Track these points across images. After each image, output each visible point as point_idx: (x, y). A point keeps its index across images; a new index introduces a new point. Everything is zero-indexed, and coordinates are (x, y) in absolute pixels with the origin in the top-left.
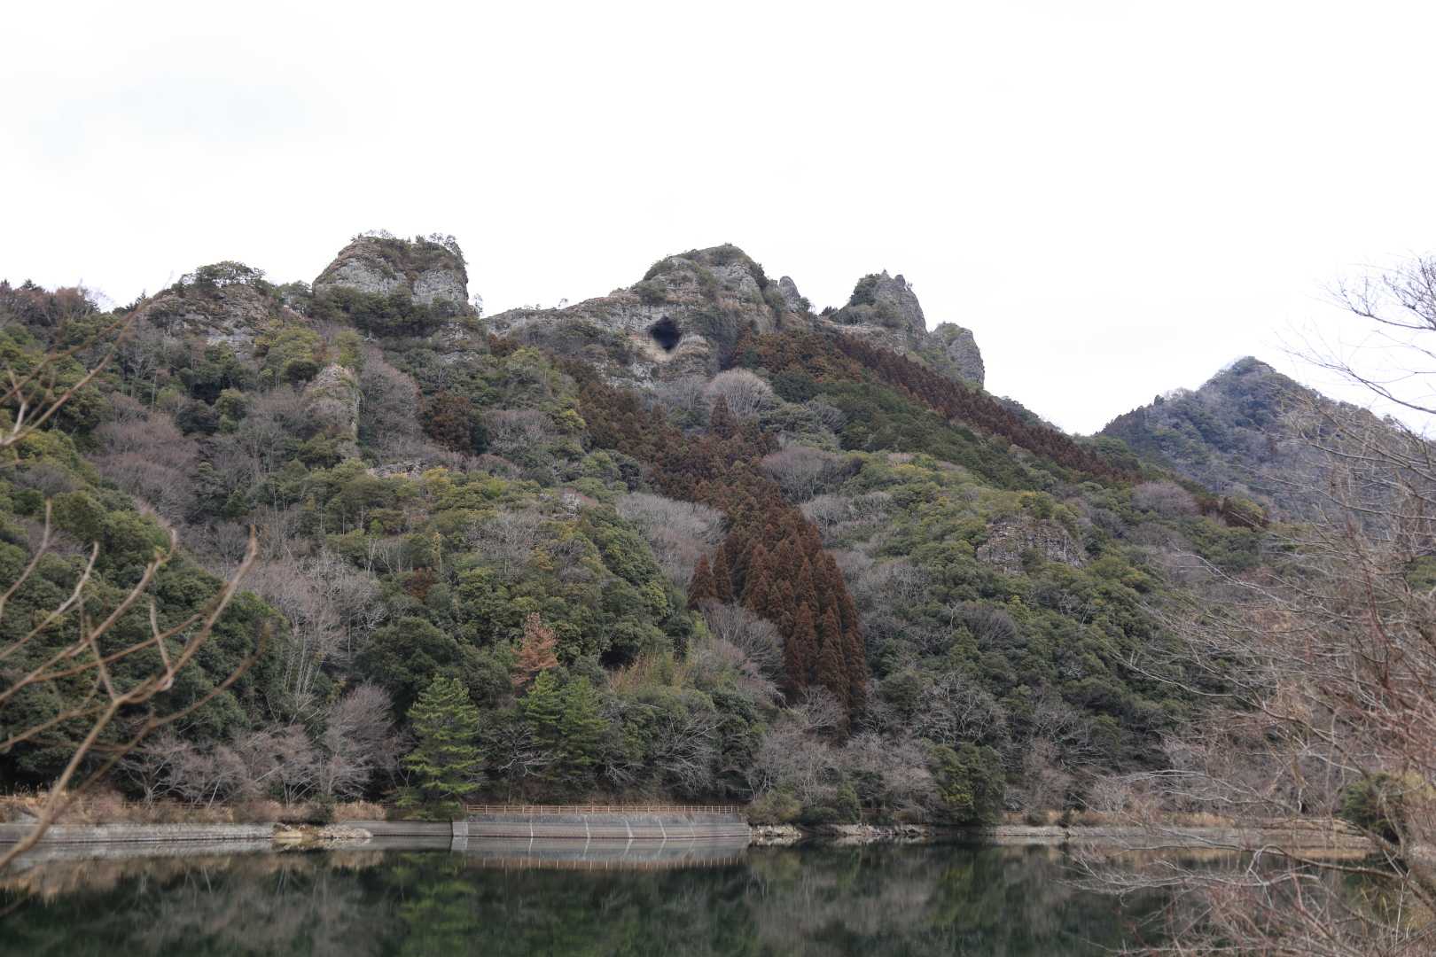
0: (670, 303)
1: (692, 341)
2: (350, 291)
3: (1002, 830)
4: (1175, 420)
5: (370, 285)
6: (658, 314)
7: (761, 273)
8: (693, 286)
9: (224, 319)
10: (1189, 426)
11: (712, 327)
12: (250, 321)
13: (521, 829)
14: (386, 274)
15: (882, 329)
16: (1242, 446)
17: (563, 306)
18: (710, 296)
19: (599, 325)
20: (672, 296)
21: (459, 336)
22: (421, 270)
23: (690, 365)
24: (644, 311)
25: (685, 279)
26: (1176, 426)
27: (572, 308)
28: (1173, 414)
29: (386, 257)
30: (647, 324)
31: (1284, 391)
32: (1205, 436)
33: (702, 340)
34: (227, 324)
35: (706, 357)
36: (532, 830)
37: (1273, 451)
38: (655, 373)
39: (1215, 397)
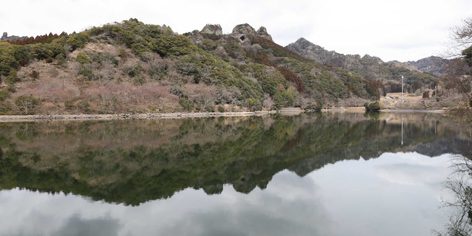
0: (244, 33)
1: (247, 39)
2: (207, 33)
3: (322, 110)
4: (292, 48)
5: (210, 32)
6: (242, 35)
7: (252, 28)
8: (246, 31)
9: (197, 39)
10: (294, 49)
11: (249, 37)
12: (201, 39)
13: (285, 110)
14: (212, 30)
15: (266, 36)
16: (302, 52)
17: (228, 34)
18: (249, 32)
19: (234, 37)
20: (243, 32)
21: (223, 40)
22: (216, 30)
23: (247, 43)
24: (240, 35)
25: (245, 29)
26: (293, 49)
27: (230, 34)
28: (292, 47)
29: (211, 28)
30: (240, 37)
31: (308, 43)
32: (297, 51)
33: (248, 39)
34: (198, 39)
35: (249, 42)
36: (287, 111)
37: (307, 53)
38: (242, 44)
39: (297, 44)
